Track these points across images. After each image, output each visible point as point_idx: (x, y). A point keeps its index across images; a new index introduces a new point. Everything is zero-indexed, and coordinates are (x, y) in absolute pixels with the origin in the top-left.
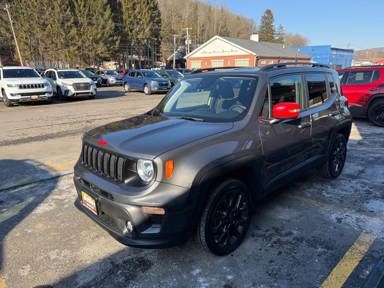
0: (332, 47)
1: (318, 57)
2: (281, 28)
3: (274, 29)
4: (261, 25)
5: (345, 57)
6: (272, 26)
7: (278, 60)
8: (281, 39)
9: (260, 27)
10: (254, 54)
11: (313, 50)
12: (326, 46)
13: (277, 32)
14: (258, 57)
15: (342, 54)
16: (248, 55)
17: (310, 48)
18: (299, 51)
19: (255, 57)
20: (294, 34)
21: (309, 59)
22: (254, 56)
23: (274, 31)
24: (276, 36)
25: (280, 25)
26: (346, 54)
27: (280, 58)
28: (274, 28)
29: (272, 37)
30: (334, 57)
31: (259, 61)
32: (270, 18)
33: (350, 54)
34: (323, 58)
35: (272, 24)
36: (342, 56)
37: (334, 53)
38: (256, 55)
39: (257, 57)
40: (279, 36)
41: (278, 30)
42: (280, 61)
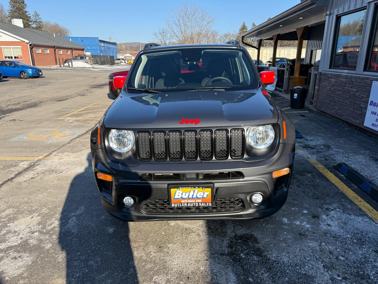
0: (100, 39)
1: (89, 48)
2: (37, 15)
3: (29, 16)
4: (11, 9)
5: (111, 49)
6: (26, 12)
7: (53, 49)
8: (40, 27)
9: (10, 11)
10: (27, 41)
11: (82, 41)
12: (94, 38)
13: (33, 18)
14: (32, 45)
15: (109, 46)
16: (19, 42)
17: (79, 38)
18: (71, 41)
19: (29, 44)
20: (53, 23)
21: (83, 49)
22: (27, 43)
23: (30, 17)
24: (32, 23)
25: (35, 12)
26: (112, 46)
27: (56, 47)
28: (29, 14)
29: (28, 24)
30: (103, 48)
31: (33, 49)
32: (21, 3)
33: (114, 47)
34: (93, 49)
35: (25, 10)
36: (109, 48)
37: (102, 45)
38: (29, 43)
39: (30, 45)
40: (36, 24)
41: (33, 17)
42: (56, 50)
